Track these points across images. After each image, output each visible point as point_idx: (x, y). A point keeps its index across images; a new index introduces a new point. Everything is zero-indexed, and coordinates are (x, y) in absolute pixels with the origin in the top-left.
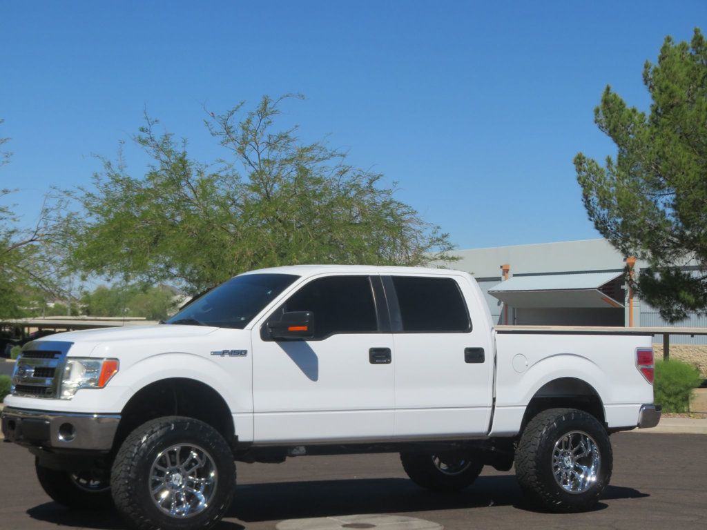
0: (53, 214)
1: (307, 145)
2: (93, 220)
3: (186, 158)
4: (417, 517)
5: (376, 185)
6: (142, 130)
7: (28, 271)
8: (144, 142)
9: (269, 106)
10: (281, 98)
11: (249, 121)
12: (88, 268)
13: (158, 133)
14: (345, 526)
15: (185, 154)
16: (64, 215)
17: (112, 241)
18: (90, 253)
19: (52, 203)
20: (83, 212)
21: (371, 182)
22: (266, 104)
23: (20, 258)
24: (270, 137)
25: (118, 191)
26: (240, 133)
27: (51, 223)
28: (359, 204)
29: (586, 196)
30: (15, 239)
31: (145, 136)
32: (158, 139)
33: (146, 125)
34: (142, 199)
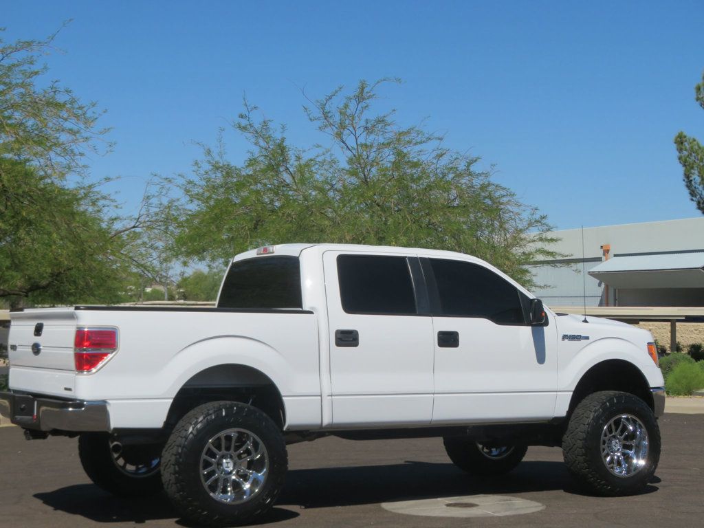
0: (154, 201)
1: (404, 129)
2: (194, 207)
3: (284, 144)
4: (519, 497)
5: (473, 168)
6: (241, 116)
7: (130, 258)
8: (244, 129)
9: (366, 90)
10: (378, 82)
11: (346, 106)
12: (189, 254)
13: (257, 120)
14: (448, 505)
15: (283, 140)
16: (165, 201)
17: (213, 227)
18: (191, 239)
19: (154, 190)
20: (183, 200)
21: (469, 164)
22: (363, 89)
23: (122, 246)
24: (367, 121)
25: (218, 178)
26: (337, 117)
27: (154, 210)
28: (457, 187)
29: (687, 176)
30: (118, 226)
31: (244, 122)
32: (257, 126)
33: (245, 112)
34: (241, 185)
